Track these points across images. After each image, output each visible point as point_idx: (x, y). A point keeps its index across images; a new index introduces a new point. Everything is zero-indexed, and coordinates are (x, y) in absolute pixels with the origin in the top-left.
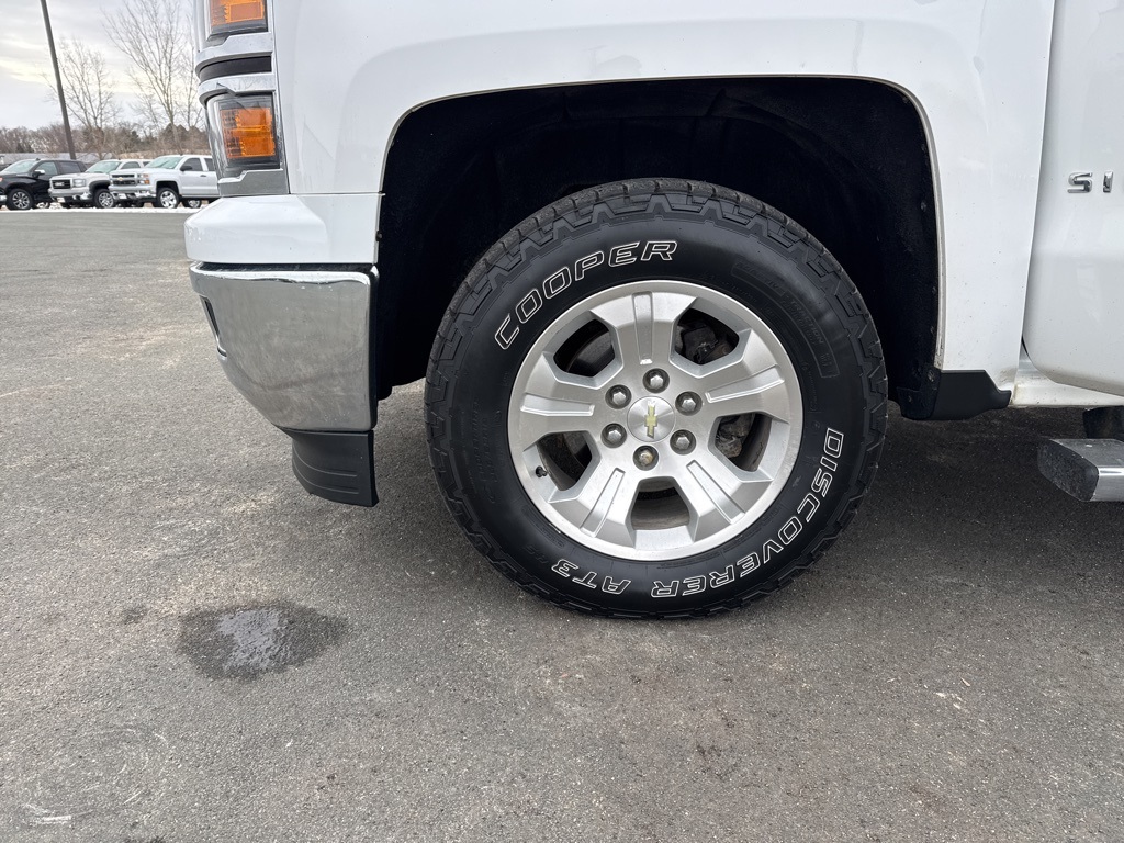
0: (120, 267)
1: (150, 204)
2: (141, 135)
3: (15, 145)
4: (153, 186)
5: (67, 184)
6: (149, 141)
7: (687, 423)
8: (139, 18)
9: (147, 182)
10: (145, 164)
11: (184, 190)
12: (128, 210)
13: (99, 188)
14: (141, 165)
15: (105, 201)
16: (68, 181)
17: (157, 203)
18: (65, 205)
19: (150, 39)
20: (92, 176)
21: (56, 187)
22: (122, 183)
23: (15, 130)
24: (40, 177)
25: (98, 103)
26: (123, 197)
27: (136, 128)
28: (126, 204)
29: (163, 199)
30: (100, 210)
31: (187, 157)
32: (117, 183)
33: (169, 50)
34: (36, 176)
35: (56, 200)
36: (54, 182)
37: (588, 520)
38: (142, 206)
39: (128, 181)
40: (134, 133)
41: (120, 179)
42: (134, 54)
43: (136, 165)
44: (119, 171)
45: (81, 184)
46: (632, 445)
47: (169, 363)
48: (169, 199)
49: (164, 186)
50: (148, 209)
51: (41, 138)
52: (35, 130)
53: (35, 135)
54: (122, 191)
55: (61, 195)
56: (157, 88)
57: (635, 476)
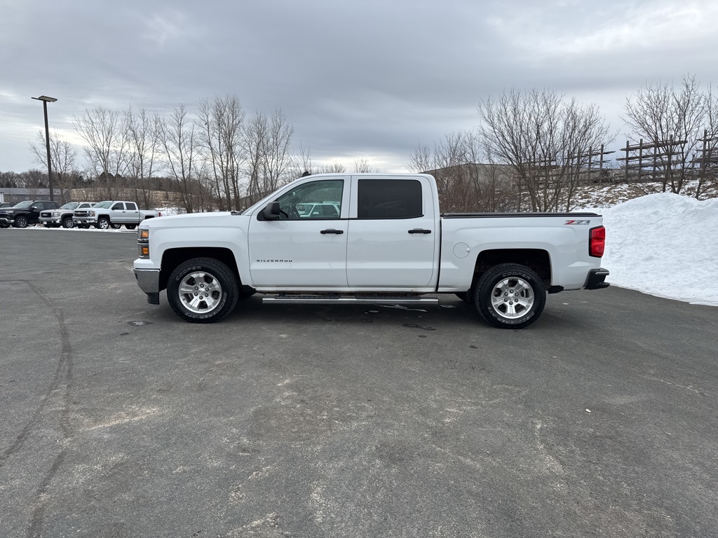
0: (93, 263)
1: (93, 227)
2: (85, 178)
3: (6, 183)
4: (96, 217)
5: (49, 215)
6: (90, 182)
7: (207, 292)
8: (94, 120)
9: (94, 215)
10: (93, 205)
11: (112, 219)
12: (82, 229)
13: (67, 218)
14: (91, 205)
15: (69, 224)
16: (50, 213)
17: (97, 226)
18: (46, 226)
19: (99, 132)
20: (63, 211)
21: (43, 216)
22: (80, 215)
23: (6, 173)
24: (34, 211)
25: (64, 164)
26: (80, 222)
27: (82, 174)
28: (80, 226)
29: (101, 224)
30: (66, 229)
31: (116, 202)
32: (77, 215)
33: (109, 138)
34: (31, 209)
35: (42, 223)
36: (42, 214)
37: (191, 307)
38: (88, 228)
39: (84, 214)
40: (81, 177)
41: (79, 213)
42: (89, 139)
43: (87, 206)
44: (78, 209)
45: (58, 214)
46: (199, 296)
47: (118, 292)
48: (104, 224)
49: (102, 217)
50: (92, 229)
51: (22, 178)
52: (19, 173)
53: (19, 176)
54: (79, 220)
55: (45, 221)
56: (100, 158)
57: (199, 300)
